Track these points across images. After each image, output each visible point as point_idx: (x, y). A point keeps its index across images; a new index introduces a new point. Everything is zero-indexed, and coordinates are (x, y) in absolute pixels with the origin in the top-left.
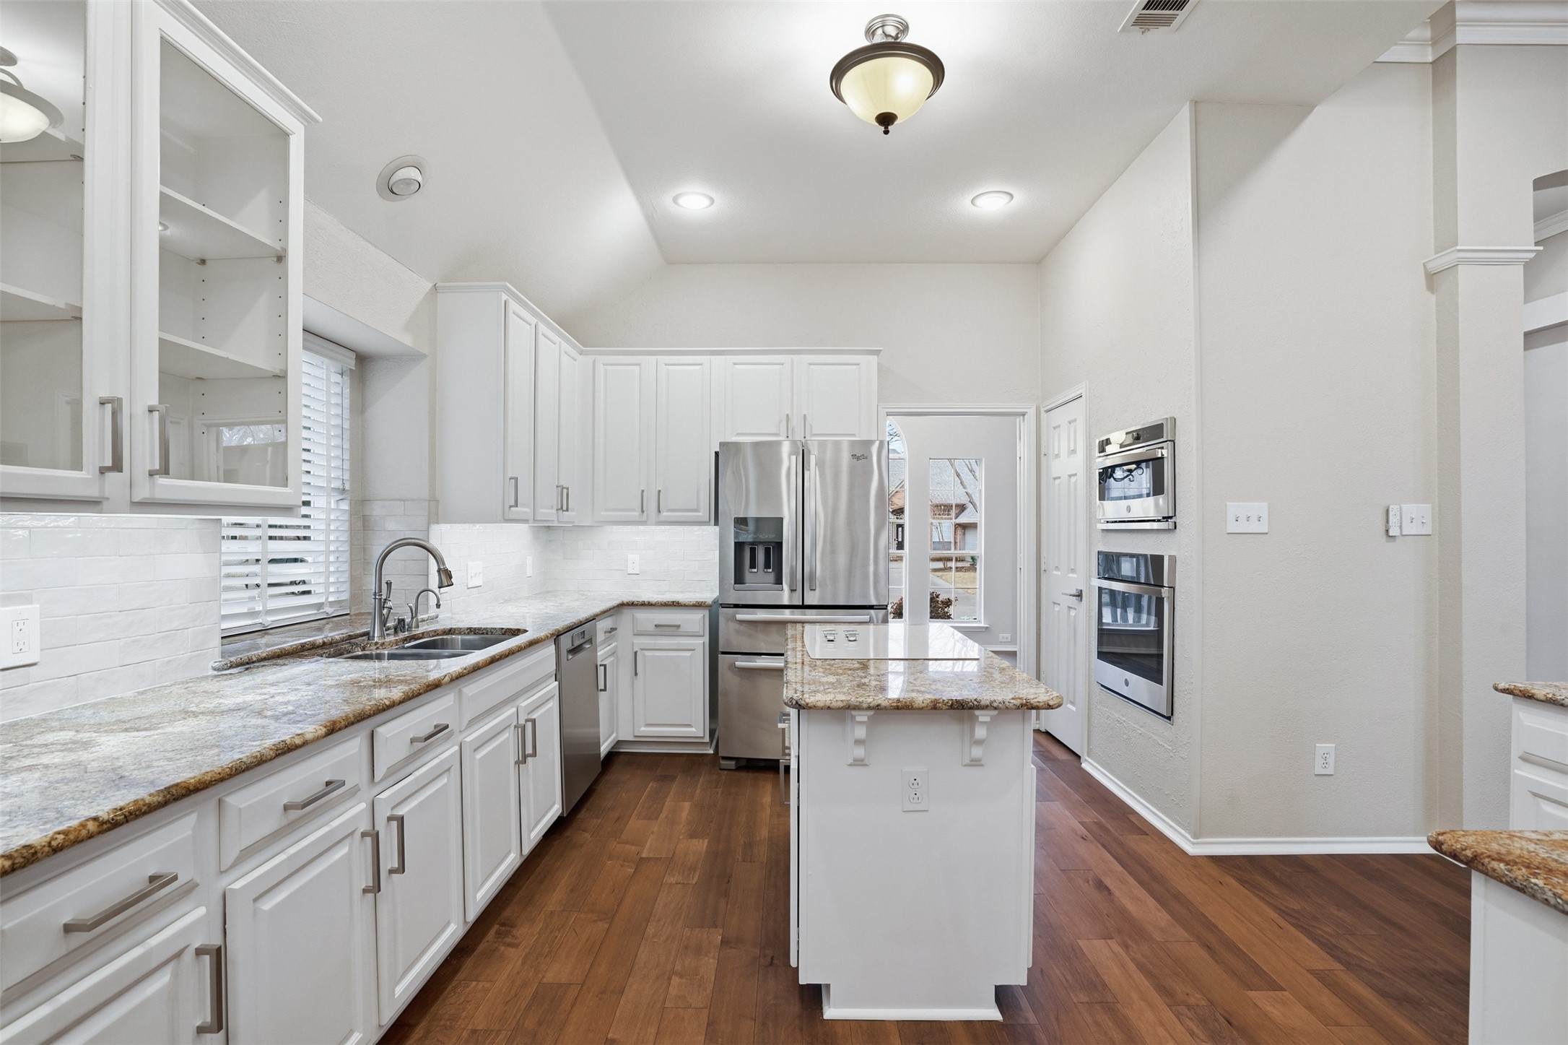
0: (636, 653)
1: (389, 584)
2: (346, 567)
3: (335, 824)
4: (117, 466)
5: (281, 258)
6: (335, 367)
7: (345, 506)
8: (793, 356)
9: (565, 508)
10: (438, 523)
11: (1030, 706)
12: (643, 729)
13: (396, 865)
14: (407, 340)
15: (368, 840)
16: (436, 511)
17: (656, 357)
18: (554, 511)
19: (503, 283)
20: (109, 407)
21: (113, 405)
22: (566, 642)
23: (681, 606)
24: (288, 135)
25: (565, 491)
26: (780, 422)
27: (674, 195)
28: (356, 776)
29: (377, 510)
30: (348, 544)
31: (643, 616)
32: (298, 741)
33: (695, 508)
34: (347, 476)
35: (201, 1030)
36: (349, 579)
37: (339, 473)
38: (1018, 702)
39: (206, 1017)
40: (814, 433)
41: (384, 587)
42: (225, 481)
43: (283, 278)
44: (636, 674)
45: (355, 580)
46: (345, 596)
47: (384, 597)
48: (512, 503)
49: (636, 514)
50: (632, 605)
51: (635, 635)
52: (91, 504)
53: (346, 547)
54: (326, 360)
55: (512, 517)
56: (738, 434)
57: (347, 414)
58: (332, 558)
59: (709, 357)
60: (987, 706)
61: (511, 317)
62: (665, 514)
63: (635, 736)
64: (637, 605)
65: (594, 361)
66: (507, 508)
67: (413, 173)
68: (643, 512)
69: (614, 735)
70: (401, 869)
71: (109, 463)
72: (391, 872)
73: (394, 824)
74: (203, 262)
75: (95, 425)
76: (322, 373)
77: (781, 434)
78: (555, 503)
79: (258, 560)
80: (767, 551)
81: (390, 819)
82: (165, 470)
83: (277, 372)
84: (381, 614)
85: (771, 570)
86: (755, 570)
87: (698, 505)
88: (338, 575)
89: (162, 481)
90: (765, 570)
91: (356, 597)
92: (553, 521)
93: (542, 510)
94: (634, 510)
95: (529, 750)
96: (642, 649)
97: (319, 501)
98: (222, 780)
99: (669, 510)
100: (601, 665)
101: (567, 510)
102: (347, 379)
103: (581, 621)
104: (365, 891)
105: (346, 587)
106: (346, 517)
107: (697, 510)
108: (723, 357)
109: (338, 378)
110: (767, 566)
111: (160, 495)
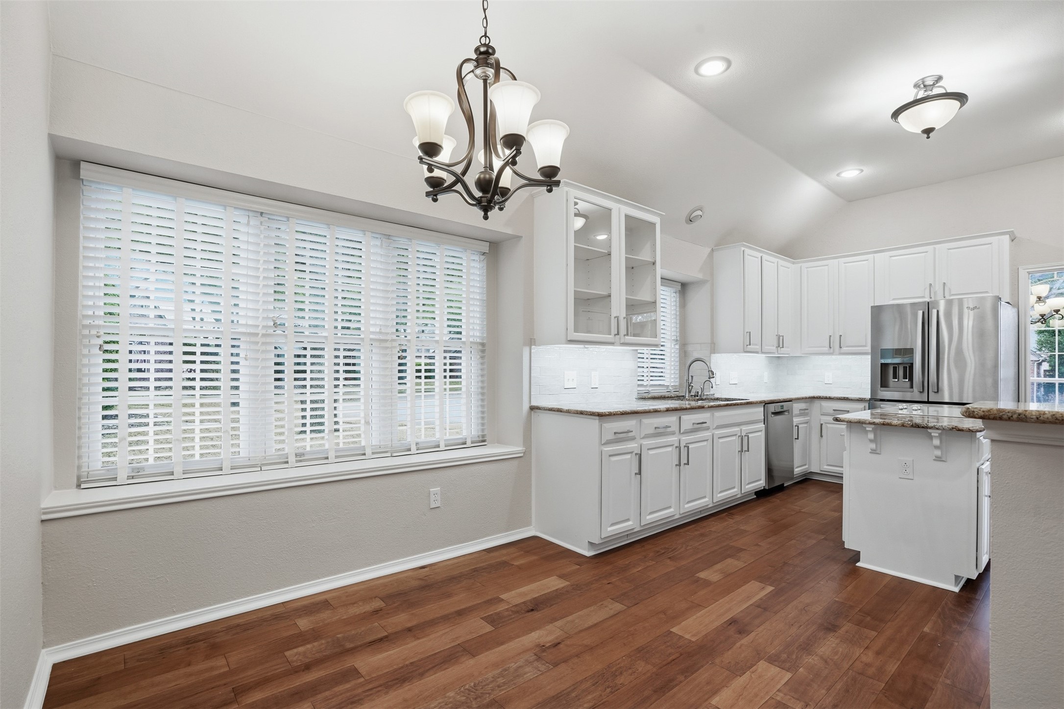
0: (822, 425)
1: (692, 377)
2: (678, 372)
3: (669, 439)
4: (618, 334)
5: (654, 263)
6: (673, 290)
7: (677, 347)
8: (935, 246)
9: (781, 346)
10: (715, 353)
11: (957, 429)
12: (825, 467)
13: (686, 462)
14: (700, 276)
15: (678, 449)
16: (714, 348)
17: (838, 260)
18: (775, 348)
19: (742, 243)
20: (616, 318)
21: (617, 318)
22: (772, 408)
23: (850, 400)
24: (655, 224)
25: (781, 338)
26: (925, 289)
27: (839, 172)
28: (674, 428)
29: (690, 348)
30: (678, 362)
31: (825, 404)
32: (659, 410)
33: (865, 344)
34: (678, 334)
35: (636, 474)
36: (678, 377)
37: (675, 333)
38: (950, 427)
39: (637, 471)
40: (952, 293)
41: (690, 377)
42: (633, 336)
43: (655, 270)
44: (821, 436)
45: (681, 377)
46: (677, 384)
47: (690, 381)
48: (748, 344)
49: (826, 349)
50: (819, 398)
51: (821, 415)
52: (612, 344)
53: (678, 364)
54: (670, 288)
55: (748, 350)
56: (894, 299)
57: (678, 309)
58: (672, 368)
59: (873, 255)
60: (932, 427)
61: (746, 256)
62: (844, 348)
63: (821, 471)
64: (822, 398)
65: (801, 267)
66: (745, 346)
67: (699, 213)
68: (830, 347)
69: (807, 466)
70: (688, 464)
71: (616, 333)
72: (685, 464)
73: (686, 448)
74: (633, 268)
75: (614, 323)
76: (668, 294)
77: (926, 296)
78: (776, 344)
79: (647, 367)
80: (905, 368)
81: (685, 446)
82: (627, 335)
83: (653, 301)
84: (689, 388)
85: (907, 380)
86: (896, 380)
87: (866, 343)
88: (674, 375)
89: (626, 337)
90: (903, 380)
91: (681, 385)
92: (774, 353)
93: (766, 347)
94: (825, 347)
95: (745, 448)
96: (826, 423)
97: (668, 345)
98: (641, 413)
99: (847, 347)
100: (796, 426)
101: (783, 347)
102: (678, 294)
103: (780, 400)
104: (676, 465)
105: (678, 380)
106: (678, 351)
107: (865, 346)
108: (883, 253)
109: (675, 294)
110: (905, 377)
111: (626, 341)
